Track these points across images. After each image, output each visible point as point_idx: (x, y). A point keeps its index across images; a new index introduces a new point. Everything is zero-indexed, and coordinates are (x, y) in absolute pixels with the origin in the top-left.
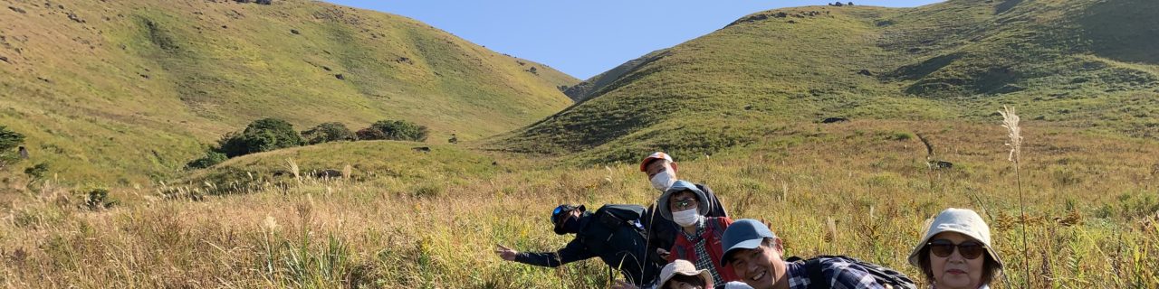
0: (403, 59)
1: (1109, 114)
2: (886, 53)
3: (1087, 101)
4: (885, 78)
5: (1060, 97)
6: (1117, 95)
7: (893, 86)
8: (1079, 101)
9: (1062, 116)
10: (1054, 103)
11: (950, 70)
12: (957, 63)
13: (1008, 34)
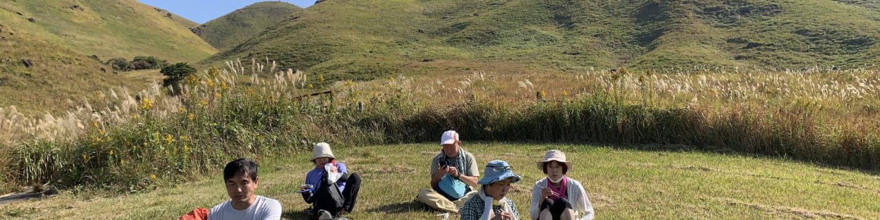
0: (75, 7)
1: (538, 57)
2: (429, 19)
3: (529, 51)
4: (432, 35)
5: (518, 48)
6: (542, 49)
7: (437, 40)
8: (526, 51)
9: (519, 58)
10: (515, 51)
11: (467, 32)
12: (469, 28)
13: (493, 13)
